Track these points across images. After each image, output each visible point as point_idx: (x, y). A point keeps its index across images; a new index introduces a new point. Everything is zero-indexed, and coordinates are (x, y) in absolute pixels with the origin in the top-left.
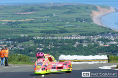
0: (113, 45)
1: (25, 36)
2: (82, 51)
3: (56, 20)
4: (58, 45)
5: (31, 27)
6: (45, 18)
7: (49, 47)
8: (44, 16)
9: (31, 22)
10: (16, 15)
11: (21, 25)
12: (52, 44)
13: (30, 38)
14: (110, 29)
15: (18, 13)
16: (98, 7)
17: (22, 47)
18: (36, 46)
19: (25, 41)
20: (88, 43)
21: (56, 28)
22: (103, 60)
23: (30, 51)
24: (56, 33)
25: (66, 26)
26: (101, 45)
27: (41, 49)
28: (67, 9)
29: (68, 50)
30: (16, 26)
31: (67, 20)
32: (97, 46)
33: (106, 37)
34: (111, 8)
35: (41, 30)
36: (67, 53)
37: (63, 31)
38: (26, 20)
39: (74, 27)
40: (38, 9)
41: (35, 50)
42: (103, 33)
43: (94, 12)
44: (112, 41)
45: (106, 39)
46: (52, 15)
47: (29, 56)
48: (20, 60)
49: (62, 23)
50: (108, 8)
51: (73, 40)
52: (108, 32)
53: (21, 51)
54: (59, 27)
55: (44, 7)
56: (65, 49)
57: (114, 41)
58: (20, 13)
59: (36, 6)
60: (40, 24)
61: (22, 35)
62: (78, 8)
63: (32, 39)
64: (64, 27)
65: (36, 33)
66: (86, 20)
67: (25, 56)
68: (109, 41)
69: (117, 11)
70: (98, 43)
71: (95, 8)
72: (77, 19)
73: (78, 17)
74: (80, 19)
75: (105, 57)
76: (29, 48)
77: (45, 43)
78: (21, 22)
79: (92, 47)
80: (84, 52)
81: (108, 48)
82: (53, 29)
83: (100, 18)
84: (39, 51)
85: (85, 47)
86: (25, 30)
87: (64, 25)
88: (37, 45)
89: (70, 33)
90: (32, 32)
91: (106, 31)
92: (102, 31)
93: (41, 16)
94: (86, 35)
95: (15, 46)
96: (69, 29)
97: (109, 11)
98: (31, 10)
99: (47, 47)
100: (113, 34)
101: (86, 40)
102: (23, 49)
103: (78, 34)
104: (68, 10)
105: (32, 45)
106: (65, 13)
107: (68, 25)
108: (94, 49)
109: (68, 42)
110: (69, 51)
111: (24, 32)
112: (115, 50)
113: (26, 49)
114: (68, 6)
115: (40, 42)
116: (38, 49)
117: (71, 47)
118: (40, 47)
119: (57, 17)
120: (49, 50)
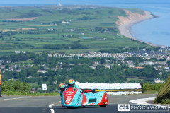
0: (148, 67)
1: (21, 53)
3: (67, 30)
4: (68, 67)
5: (30, 39)
6: (51, 27)
7: (56, 69)
8: (49, 24)
9: (30, 32)
10: (9, 21)
11: (16, 36)
12: (60, 64)
13: (29, 55)
14: (144, 43)
15: (11, 20)
16: (128, 12)
17: (17, 68)
18: (36, 68)
19: (21, 60)
20: (112, 63)
21: (66, 41)
23: (28, 75)
25: (81, 39)
26: (132, 66)
27: (44, 72)
28: (82, 13)
29: (83, 73)
30: (8, 38)
31: (82, 30)
32: (125, 67)
33: (138, 55)
34: (146, 12)
36: (81, 78)
37: (76, 46)
38: (23, 29)
41: (35, 72)
42: (134, 49)
43: (122, 19)
44: (147, 60)
45: (139, 58)
46: (61, 22)
47: (27, 81)
48: (16, 89)
49: (75, 34)
50: (142, 12)
51: (91, 59)
52: (141, 48)
53: (15, 74)
55: (49, 11)
56: (79, 72)
57: (150, 61)
58: (14, 20)
60: (43, 35)
61: (17, 52)
62: (98, 12)
64: (78, 40)
65: (37, 48)
66: (110, 30)
68: (142, 60)
69: (155, 17)
70: (127, 64)
71: (123, 13)
72: (96, 28)
73: (99, 25)
74: (100, 28)
76: (27, 70)
77: (49, 63)
78: (16, 32)
79: (118, 70)
80: (106, 77)
81: (141, 70)
82: (62, 43)
83: (130, 28)
84: (41, 74)
85: (108, 68)
86: (21, 44)
87: (78, 36)
88: (39, 65)
89: (86, 48)
91: (139, 46)
93: (44, 24)
94: (109, 52)
95: (7, 67)
96: (85, 43)
97: (143, 17)
98: (30, 15)
99: (53, 69)
100: (149, 50)
101: (110, 59)
102: (18, 71)
103: (97, 50)
104: (84, 15)
105: (31, 66)
106: (79, 19)
107: (83, 37)
108: (120, 72)
109: (82, 62)
110: (84, 75)
111: (20, 47)
112: (150, 73)
113: (22, 71)
114: (84, 9)
115: (42, 61)
116: (40, 71)
117: (88, 69)
118: (42, 68)
119: (68, 25)
120: (55, 73)
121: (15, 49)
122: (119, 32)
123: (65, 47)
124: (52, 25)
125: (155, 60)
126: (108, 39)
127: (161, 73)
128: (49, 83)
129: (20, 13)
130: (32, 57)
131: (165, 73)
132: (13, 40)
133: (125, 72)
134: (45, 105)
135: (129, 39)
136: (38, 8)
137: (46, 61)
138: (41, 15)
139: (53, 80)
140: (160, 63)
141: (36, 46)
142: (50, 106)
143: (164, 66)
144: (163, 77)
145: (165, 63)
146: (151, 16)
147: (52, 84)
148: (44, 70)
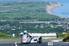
0: (59, 27)
1: (4, 21)
2: (40, 31)
3: (24, 11)
4: (25, 27)
5: (8, 15)
6: (17, 10)
7: (19, 28)
8: (16, 8)
9: (8, 12)
11: (2, 14)
12: (21, 26)
13: (7, 22)
14: (58, 17)
16: (50, 3)
17: (3, 28)
18: (11, 28)
19: (4, 24)
20: (44, 25)
21: (23, 16)
22: (54, 36)
23: (7, 31)
24: (24, 19)
25: (30, 15)
27: (14, 30)
28: (31, 4)
29: (31, 30)
31: (31, 11)
32: (49, 27)
33: (55, 22)
34: (58, 3)
35: (15, 17)
37: (28, 18)
38: (5, 11)
39: (35, 15)
40: (12, 4)
41: (10, 30)
42: (53, 20)
44: (59, 24)
45: (55, 23)
46: (21, 8)
48: (1, 36)
49: (27, 13)
50: (56, 3)
51: (35, 24)
52: (56, 19)
54: (26, 15)
55: (16, 3)
56: (29, 29)
59: (12, 2)
60: (14, 13)
61: (2, 21)
62: (38, 3)
63: (8, 23)
64: (29, 15)
66: (42, 11)
67: (4, 34)
68: (57, 24)
69: (62, 5)
71: (48, 4)
73: (38, 9)
74: (39, 10)
75: (55, 34)
76: (7, 29)
77: (16, 26)
78: (2, 12)
79: (46, 28)
80: (41, 31)
81: (56, 29)
83: (51, 10)
84: (13, 31)
85: (42, 28)
86: (4, 17)
87: (29, 14)
88: (12, 27)
89: (32, 19)
90: (9, 19)
91: (55, 18)
92: (52, 18)
93: (14, 9)
94: (42, 21)
96: (32, 17)
97: (57, 5)
98: (8, 5)
99: (18, 28)
100: (60, 20)
101: (43, 24)
102: (3, 29)
105: (9, 27)
107: (31, 14)
108: (47, 29)
109: (31, 25)
111: (3, 19)
112: (61, 30)
113: (5, 29)
114: (31, 2)
115: (13, 25)
116: (12, 29)
117: (33, 28)
118: (13, 28)
119: (25, 9)
120: (19, 30)
121: (2, 20)
122: (47, 12)
123: (23, 19)
124: (18, 9)
125: (63, 24)
126: (42, 15)
127: (65, 30)
128: (16, 35)
129: (4, 4)
130: (9, 23)
131: (67, 30)
132: (1, 16)
133: (50, 29)
134: (13, 43)
135: (51, 15)
136: (11, 2)
137: (15, 25)
138: (13, 5)
139: (18, 33)
140: (65, 25)
141: (10, 18)
142: (15, 43)
143: (67, 26)
144: (66, 32)
145: (67, 25)
146: (61, 5)
147: (17, 35)
148: (14, 29)
